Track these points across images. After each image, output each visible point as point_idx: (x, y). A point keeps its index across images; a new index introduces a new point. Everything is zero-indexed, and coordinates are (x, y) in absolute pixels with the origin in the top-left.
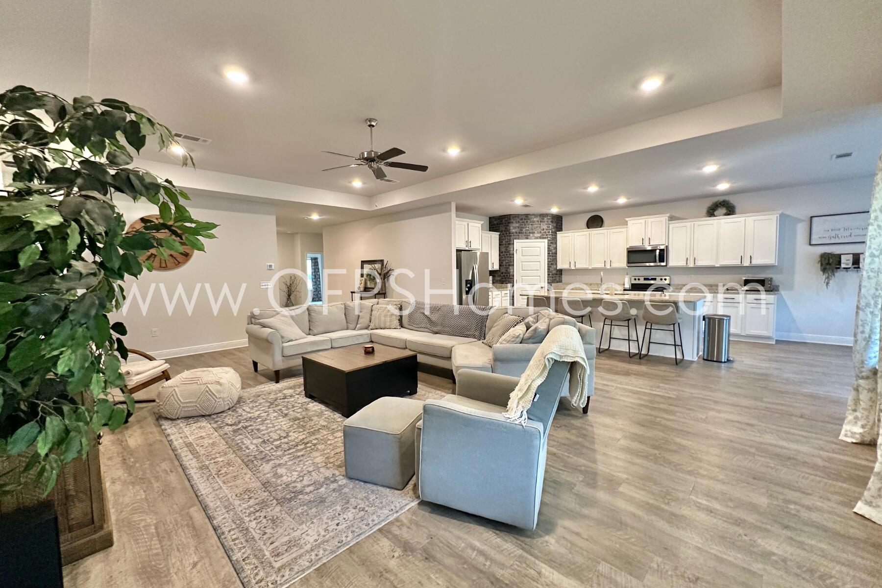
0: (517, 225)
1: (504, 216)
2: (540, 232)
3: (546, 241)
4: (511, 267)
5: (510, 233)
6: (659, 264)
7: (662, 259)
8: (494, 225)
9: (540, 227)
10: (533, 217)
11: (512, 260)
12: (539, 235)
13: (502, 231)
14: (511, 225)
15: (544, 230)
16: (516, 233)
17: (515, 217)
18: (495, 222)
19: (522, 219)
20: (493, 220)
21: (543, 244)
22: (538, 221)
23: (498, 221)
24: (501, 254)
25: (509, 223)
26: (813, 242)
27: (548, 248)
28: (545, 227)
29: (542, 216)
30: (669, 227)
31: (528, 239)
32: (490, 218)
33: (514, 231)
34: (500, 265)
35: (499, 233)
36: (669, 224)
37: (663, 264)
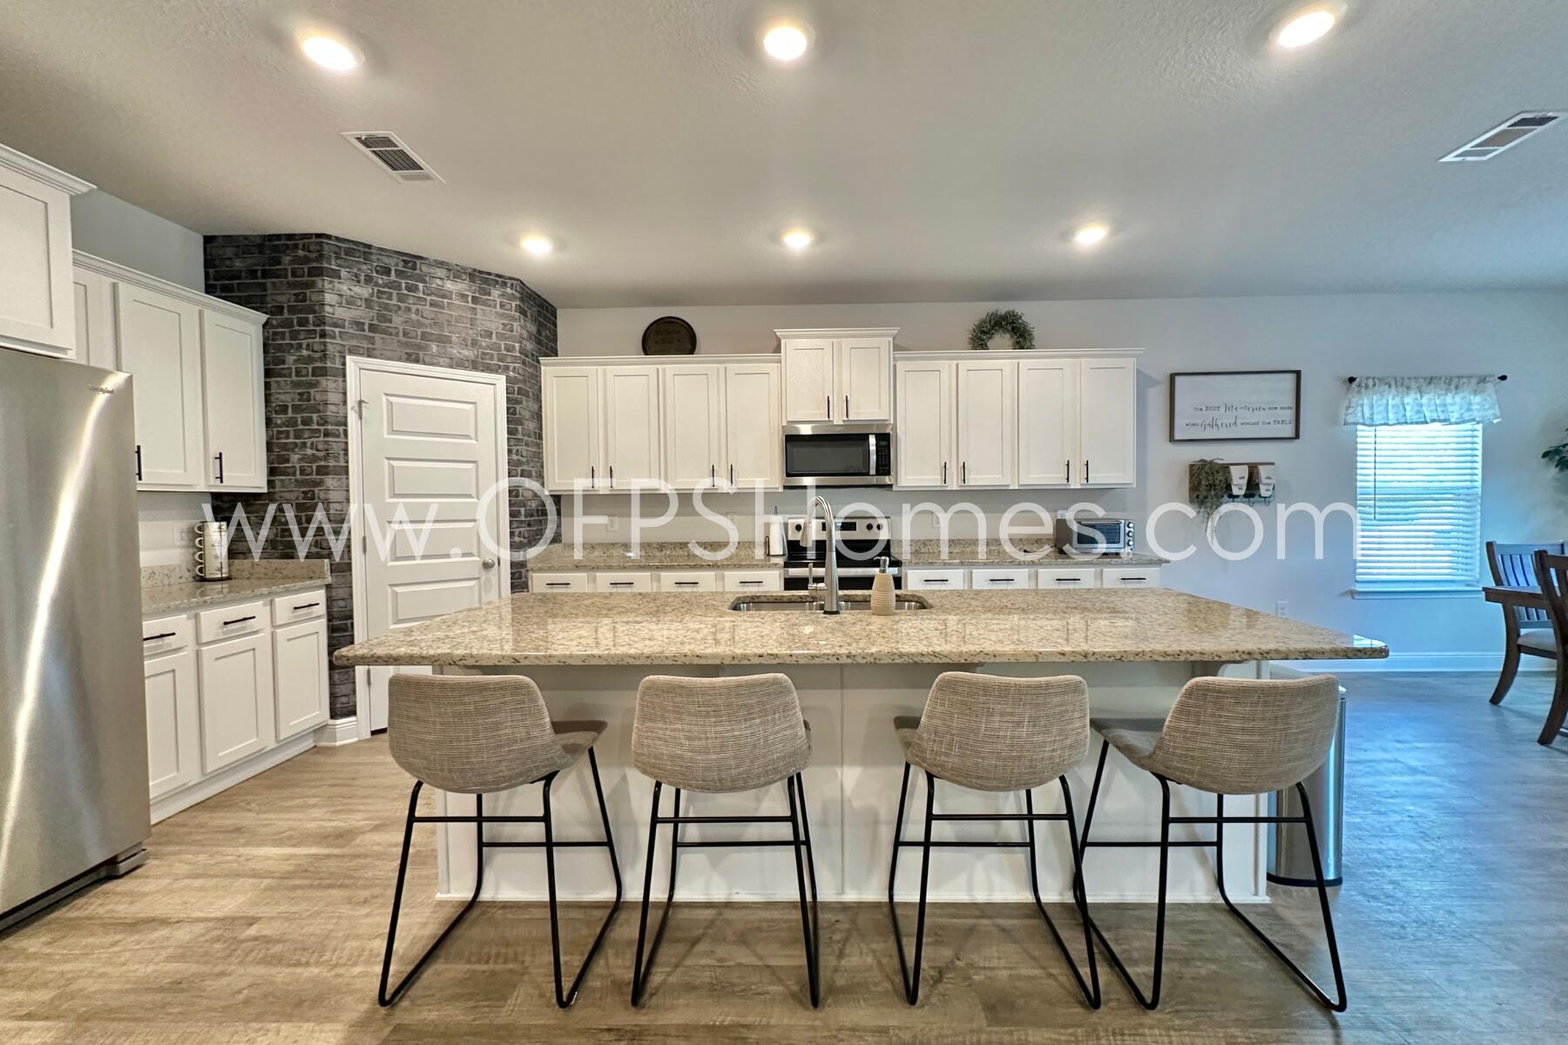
0: (364, 291)
1: (290, 237)
2: (475, 343)
3: (501, 381)
4: (330, 481)
5: (321, 321)
6: (875, 480)
7: (884, 467)
8: (236, 276)
9: (473, 321)
10: (441, 273)
11: (336, 448)
12: (469, 353)
13: (279, 310)
14: (325, 283)
15: (490, 335)
16: (360, 325)
17: (349, 252)
18: (238, 264)
19: (387, 271)
20: (229, 252)
21: (490, 391)
22: (464, 297)
23: (252, 260)
24: (279, 419)
25: (319, 272)
26: (1177, 436)
27: (511, 412)
28: (495, 325)
29: (483, 280)
30: (895, 366)
31: (417, 361)
32: (208, 240)
33: (341, 313)
34: (272, 471)
35: (263, 317)
36: (895, 359)
37: (887, 480)
